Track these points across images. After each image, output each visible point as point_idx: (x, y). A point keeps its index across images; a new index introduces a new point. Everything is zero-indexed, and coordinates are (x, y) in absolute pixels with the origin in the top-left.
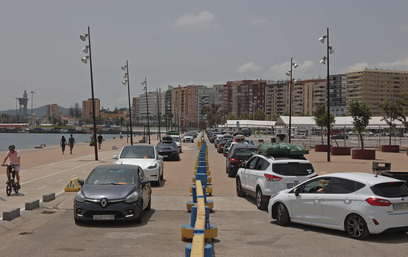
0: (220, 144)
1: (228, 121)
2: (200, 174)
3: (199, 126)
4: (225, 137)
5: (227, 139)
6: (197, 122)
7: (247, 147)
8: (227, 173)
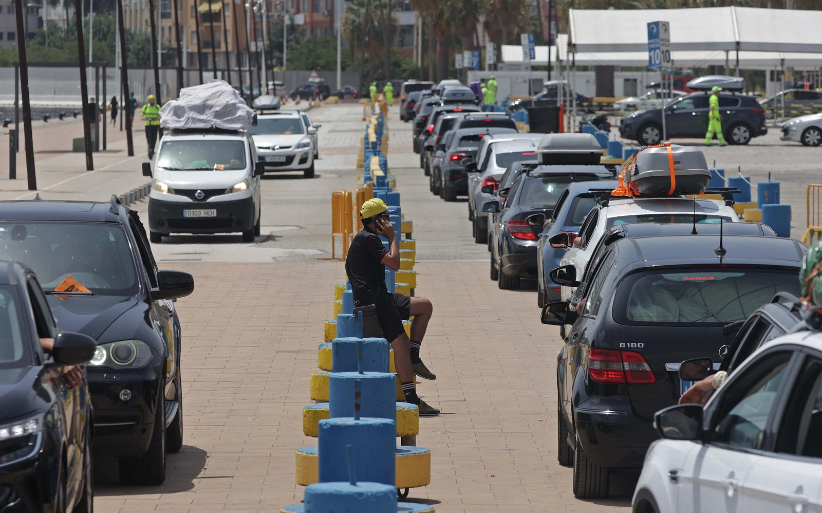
0: (510, 213)
1: (578, 17)
2: (344, 487)
3: (349, 55)
4: (549, 159)
5: (562, 179)
6: (332, 22)
7: (722, 252)
8: (565, 459)
